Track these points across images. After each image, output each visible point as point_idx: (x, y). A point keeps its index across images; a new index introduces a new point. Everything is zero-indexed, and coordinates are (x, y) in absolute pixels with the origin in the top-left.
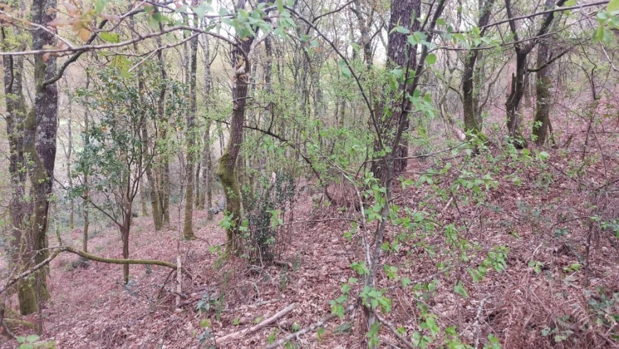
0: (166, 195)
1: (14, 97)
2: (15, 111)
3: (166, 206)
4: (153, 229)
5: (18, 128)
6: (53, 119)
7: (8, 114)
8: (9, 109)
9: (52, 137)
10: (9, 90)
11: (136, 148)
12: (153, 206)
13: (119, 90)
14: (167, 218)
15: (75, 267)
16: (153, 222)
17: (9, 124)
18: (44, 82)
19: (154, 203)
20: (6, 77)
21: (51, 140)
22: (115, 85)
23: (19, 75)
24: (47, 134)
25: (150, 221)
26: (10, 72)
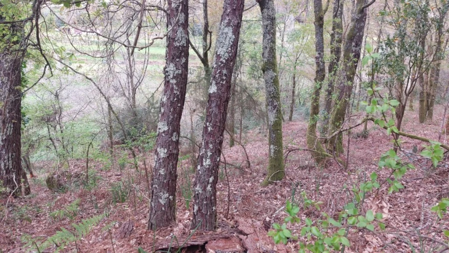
0: (433, 96)
1: (338, 20)
2: (337, 30)
3: (432, 104)
4: (418, 121)
5: (337, 41)
6: (361, 34)
7: (332, 32)
8: (334, 29)
9: (359, 46)
10: (335, 16)
11: (419, 55)
12: (420, 103)
13: (412, 8)
14: (431, 115)
15: (359, 137)
16: (418, 116)
17: (332, 39)
18: (363, 6)
19: (422, 101)
20: (334, 8)
21: (358, 48)
22: (410, 4)
23: (342, 5)
24: (356, 44)
25: (416, 115)
26: (337, 4)
